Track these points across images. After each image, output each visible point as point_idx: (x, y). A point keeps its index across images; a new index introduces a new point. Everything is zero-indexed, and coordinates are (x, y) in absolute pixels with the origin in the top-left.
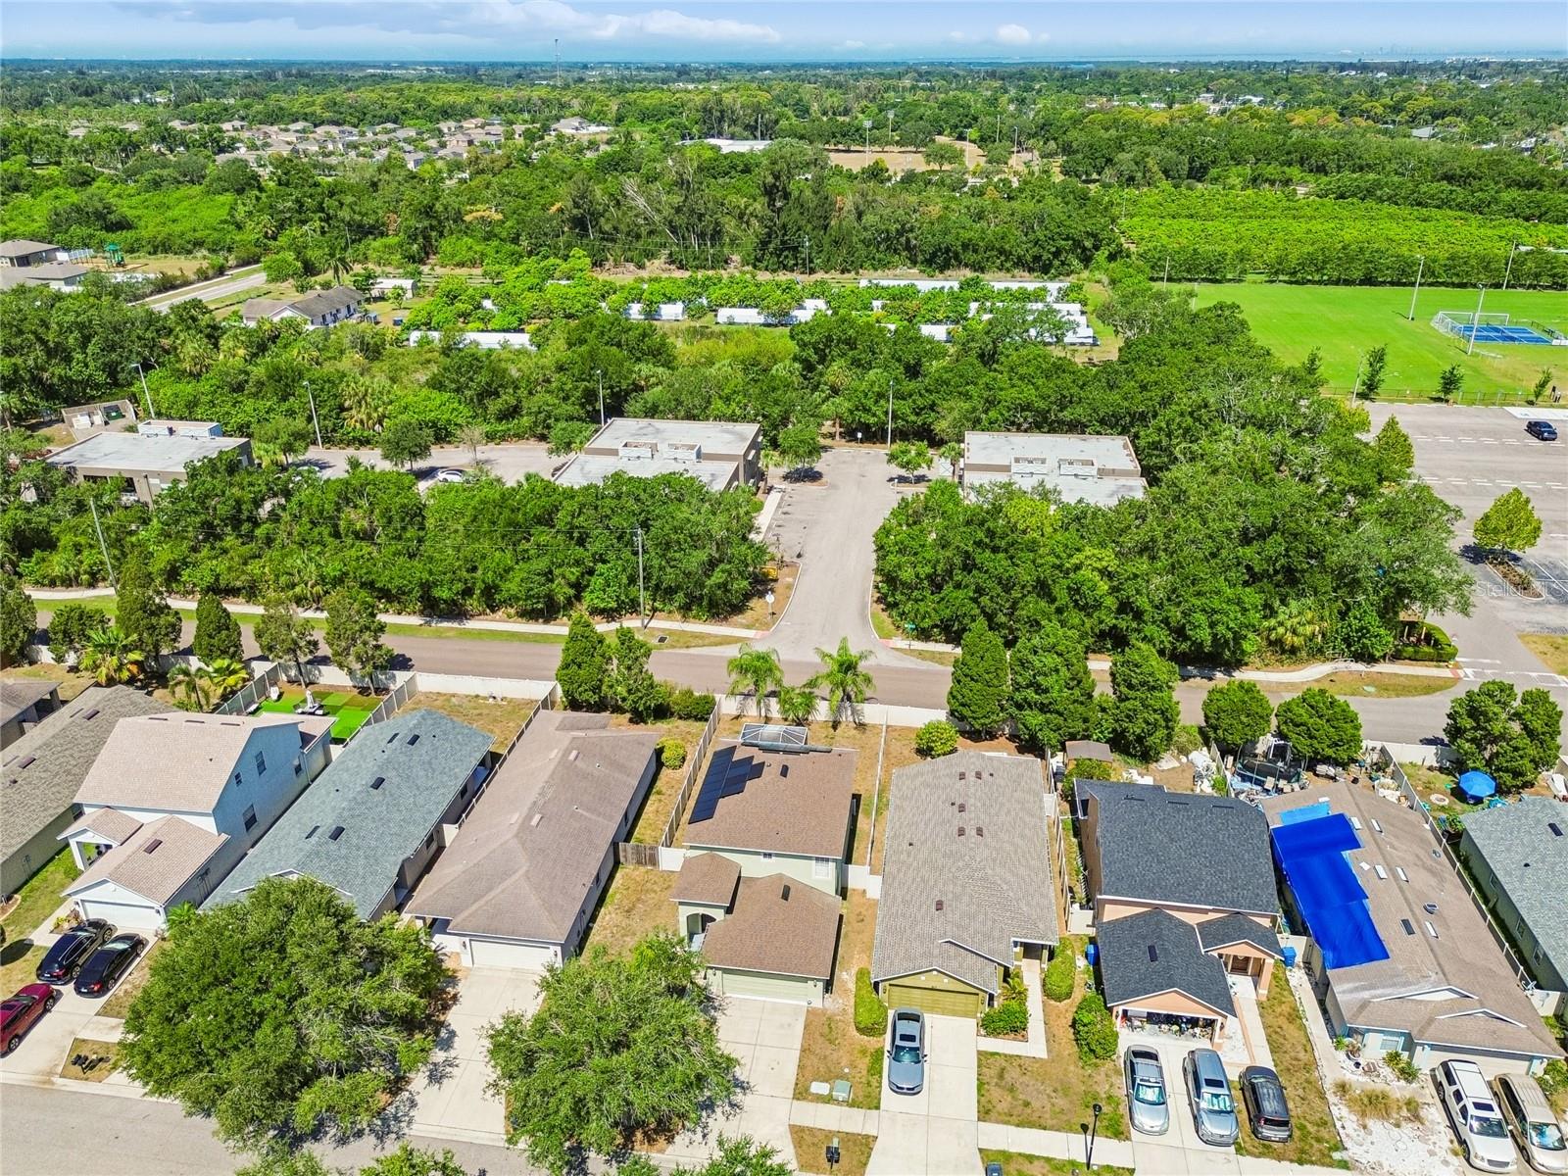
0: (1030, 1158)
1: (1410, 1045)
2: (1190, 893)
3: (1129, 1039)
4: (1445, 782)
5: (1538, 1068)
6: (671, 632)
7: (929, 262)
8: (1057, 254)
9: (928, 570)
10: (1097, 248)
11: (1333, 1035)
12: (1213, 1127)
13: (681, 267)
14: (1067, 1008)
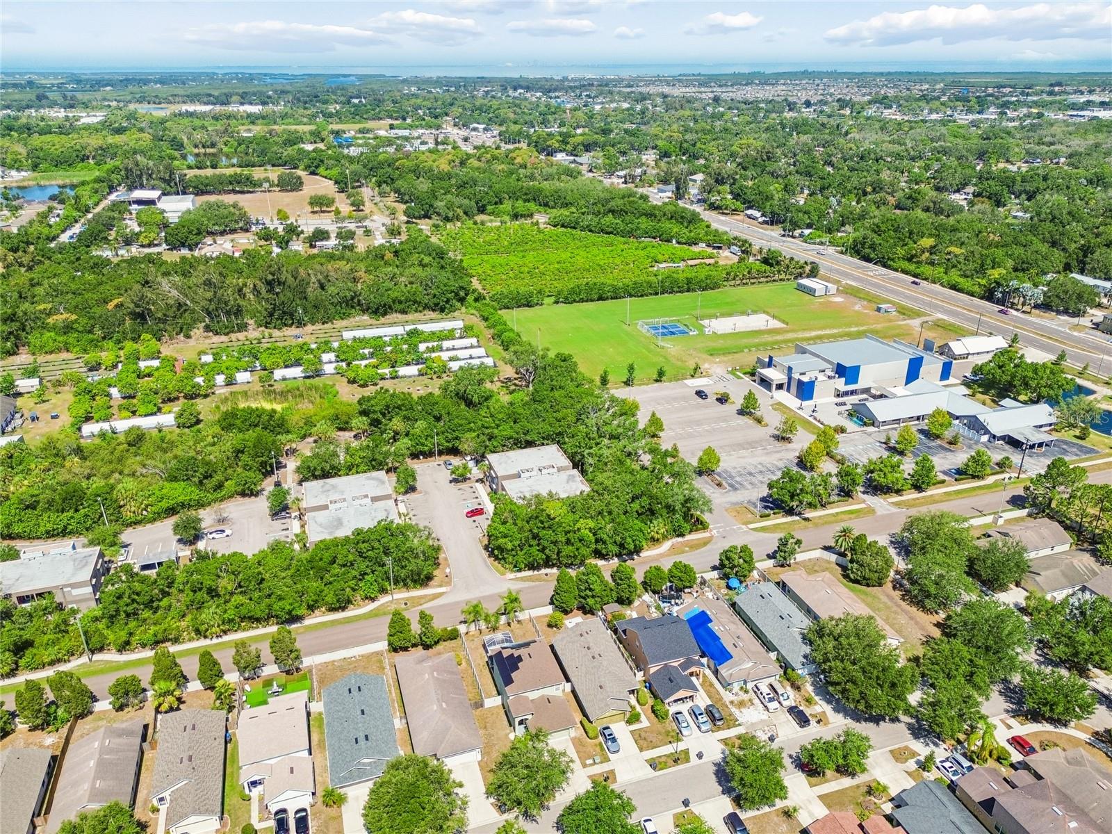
0: (660, 757)
1: (745, 682)
2: (675, 656)
3: (673, 709)
4: (723, 583)
5: (777, 677)
6: (408, 599)
7: (376, 312)
8: (447, 302)
9: (518, 542)
10: (467, 294)
11: (724, 687)
12: (704, 728)
13: (217, 333)
14: (648, 707)
